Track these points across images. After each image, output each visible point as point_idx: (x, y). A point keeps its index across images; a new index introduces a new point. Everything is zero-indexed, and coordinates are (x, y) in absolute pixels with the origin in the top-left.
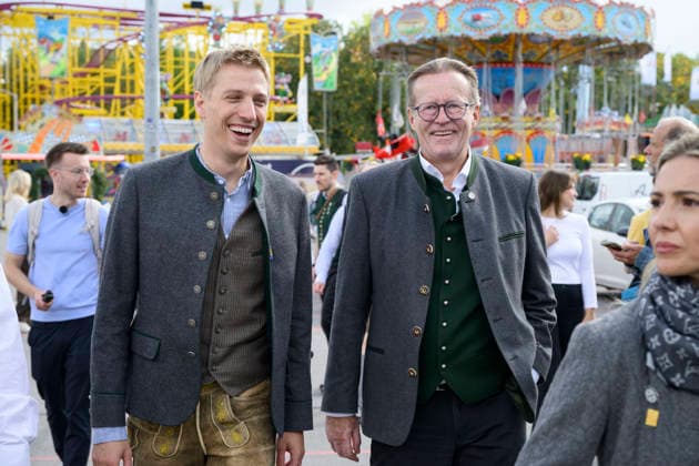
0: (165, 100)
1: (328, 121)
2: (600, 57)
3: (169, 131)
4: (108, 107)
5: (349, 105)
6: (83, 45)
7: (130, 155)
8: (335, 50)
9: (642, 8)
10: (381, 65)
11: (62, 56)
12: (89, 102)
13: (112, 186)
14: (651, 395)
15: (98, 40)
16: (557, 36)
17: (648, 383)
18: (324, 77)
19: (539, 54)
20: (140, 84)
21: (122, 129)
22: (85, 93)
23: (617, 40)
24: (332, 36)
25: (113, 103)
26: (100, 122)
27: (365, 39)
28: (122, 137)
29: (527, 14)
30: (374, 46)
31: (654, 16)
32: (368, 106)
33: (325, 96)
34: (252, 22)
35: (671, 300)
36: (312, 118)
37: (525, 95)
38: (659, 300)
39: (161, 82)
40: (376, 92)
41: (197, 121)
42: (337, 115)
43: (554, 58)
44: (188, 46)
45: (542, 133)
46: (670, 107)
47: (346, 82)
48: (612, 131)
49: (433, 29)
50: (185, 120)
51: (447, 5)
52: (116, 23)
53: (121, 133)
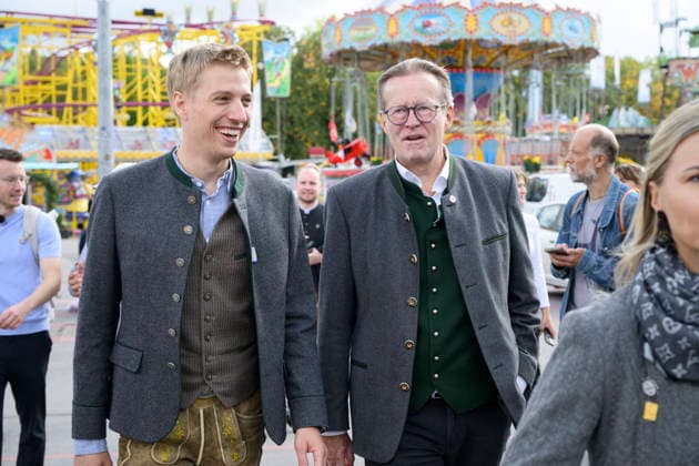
0: (118, 107)
1: (281, 127)
2: (548, 61)
3: (122, 138)
4: (60, 114)
5: (303, 111)
6: (33, 52)
7: (83, 163)
8: (287, 57)
9: (587, 14)
10: (334, 70)
11: (13, 64)
12: (40, 110)
13: (65, 193)
14: (650, 387)
15: (49, 49)
16: (506, 41)
17: (646, 375)
18: (277, 83)
19: (488, 59)
20: (93, 92)
21: (74, 137)
22: (36, 102)
23: (564, 44)
24: (285, 43)
25: (66, 110)
26: (52, 130)
27: (317, 45)
28: (75, 145)
29: (476, 20)
30: (326, 52)
31: (600, 21)
32: (321, 111)
33: (278, 102)
34: (205, 29)
35: (669, 287)
36: (266, 124)
37: (475, 100)
38: (656, 287)
39: (114, 90)
40: (329, 97)
41: (150, 127)
42: (291, 120)
43: (503, 64)
44: (140, 52)
45: (493, 136)
46: (619, 108)
47: (299, 88)
48: (562, 134)
49: (384, 36)
50: (138, 127)
51: (397, 12)
52: (67, 31)
53: (74, 142)
